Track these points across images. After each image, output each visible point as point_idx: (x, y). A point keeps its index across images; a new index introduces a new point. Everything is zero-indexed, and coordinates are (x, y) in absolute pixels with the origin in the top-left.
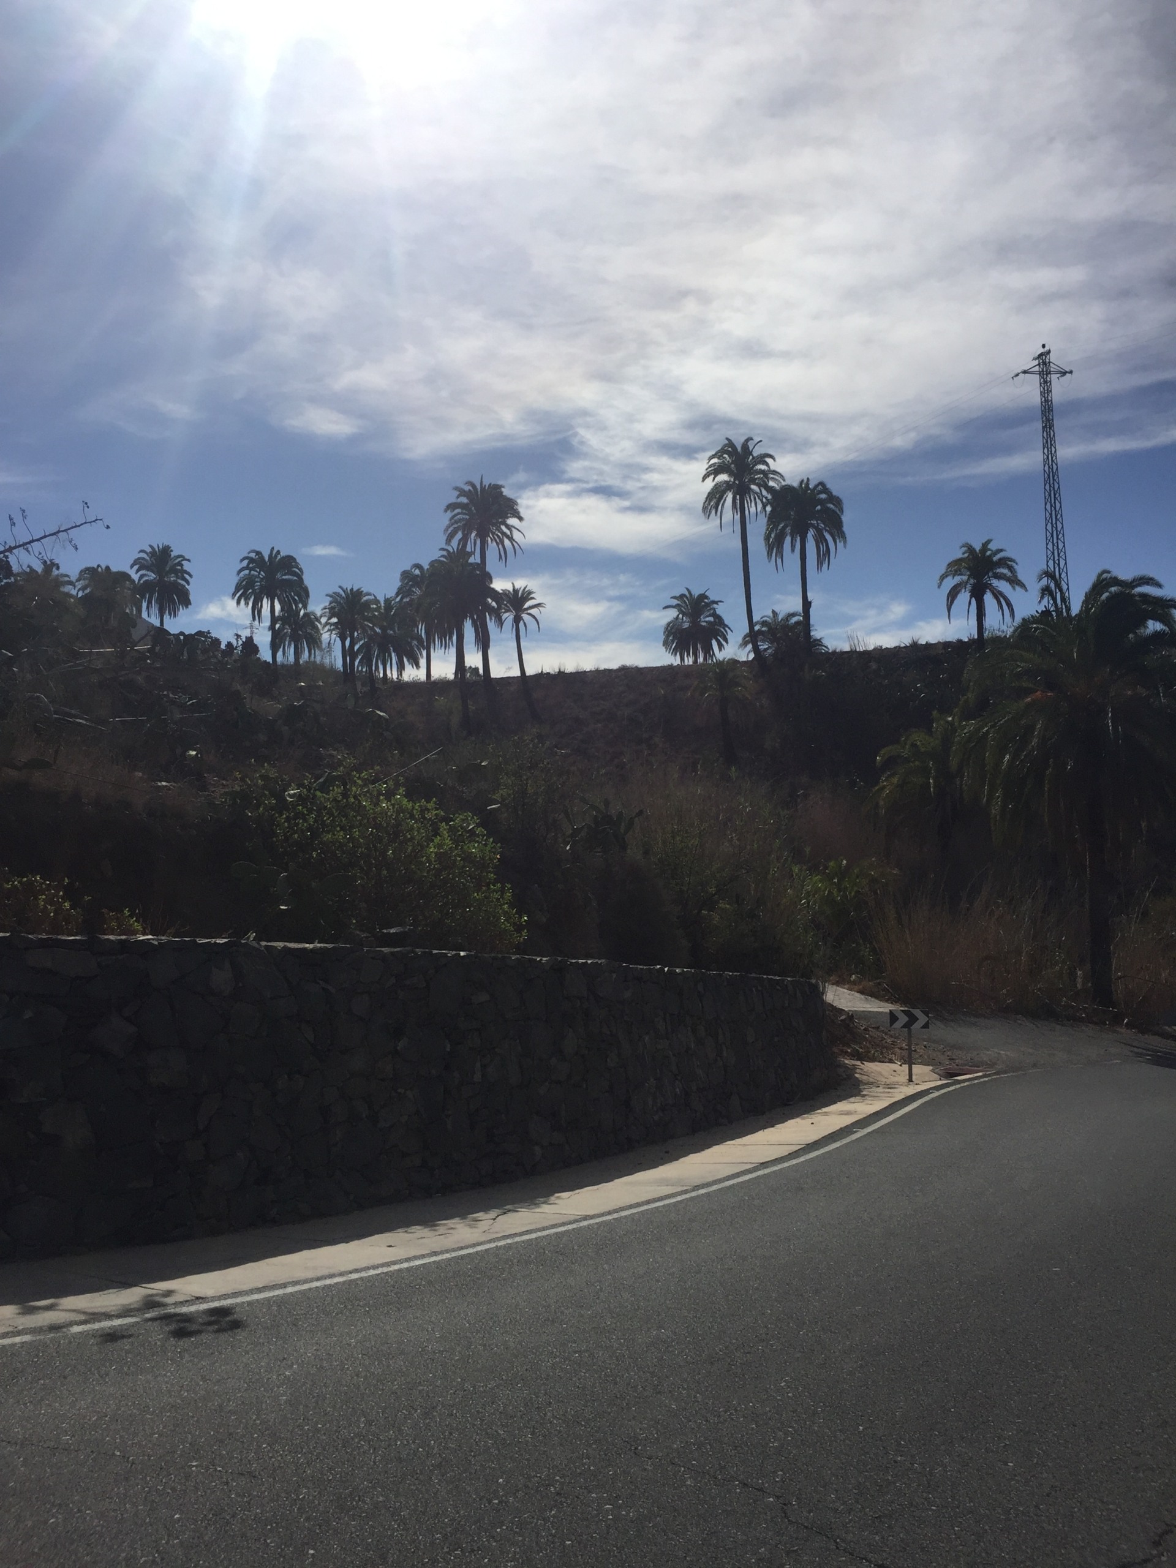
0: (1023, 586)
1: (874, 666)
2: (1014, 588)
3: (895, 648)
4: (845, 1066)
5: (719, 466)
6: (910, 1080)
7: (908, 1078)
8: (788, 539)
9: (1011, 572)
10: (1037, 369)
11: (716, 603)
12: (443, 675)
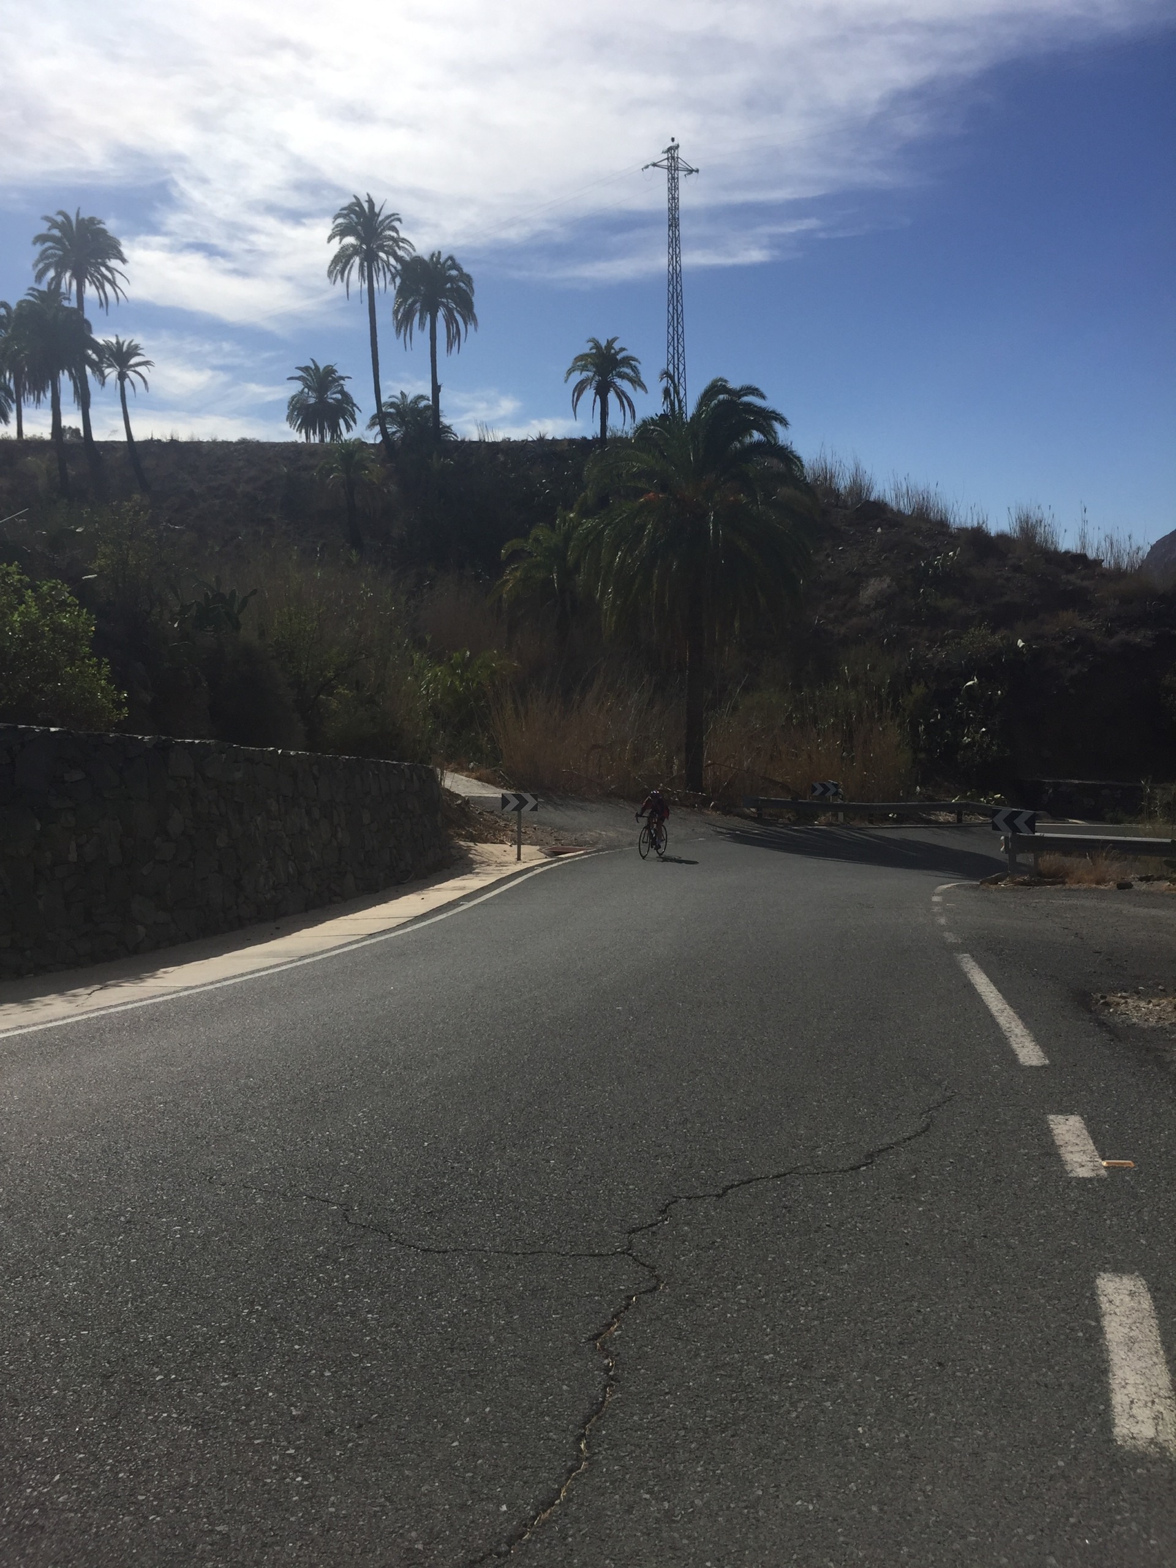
0: (643, 386)
1: (501, 457)
2: (635, 389)
3: (523, 441)
4: (460, 847)
5: (345, 227)
6: (519, 859)
7: (516, 857)
8: (417, 315)
9: (635, 372)
10: (665, 163)
11: (343, 378)
12: (38, 435)
